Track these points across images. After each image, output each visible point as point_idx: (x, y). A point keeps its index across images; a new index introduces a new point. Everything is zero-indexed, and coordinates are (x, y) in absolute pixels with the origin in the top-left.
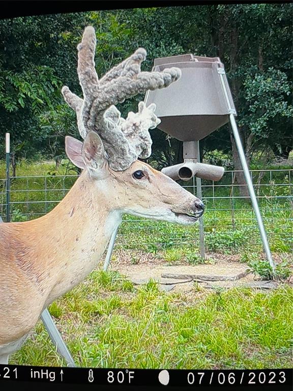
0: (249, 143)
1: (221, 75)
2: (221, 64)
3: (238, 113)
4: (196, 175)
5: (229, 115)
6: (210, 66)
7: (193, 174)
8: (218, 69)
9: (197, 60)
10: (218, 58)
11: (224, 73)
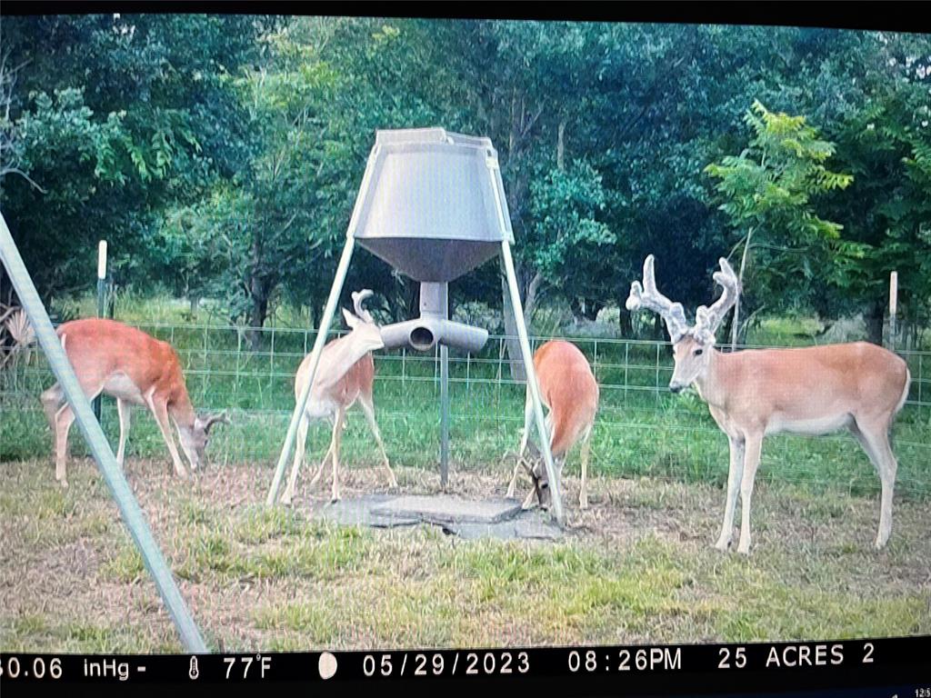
0: (531, 291)
1: (492, 172)
2: (494, 152)
3: (516, 239)
4: (440, 342)
5: (500, 243)
6: (474, 152)
7: (436, 339)
8: (487, 159)
9: (451, 141)
10: (489, 141)
11: (497, 167)
